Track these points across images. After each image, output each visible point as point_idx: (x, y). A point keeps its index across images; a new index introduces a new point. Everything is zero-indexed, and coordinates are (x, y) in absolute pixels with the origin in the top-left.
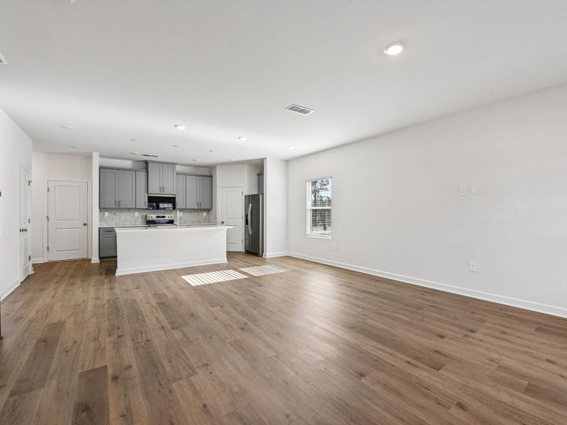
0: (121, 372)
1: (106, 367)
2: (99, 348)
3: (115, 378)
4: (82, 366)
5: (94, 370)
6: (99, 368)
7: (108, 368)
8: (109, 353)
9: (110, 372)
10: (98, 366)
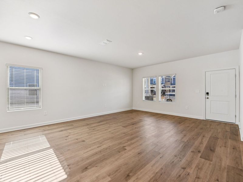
0: (196, 152)
1: (200, 157)
2: (199, 169)
3: (199, 152)
4: (210, 164)
5: (206, 159)
6: (203, 158)
7: (200, 156)
8: (196, 162)
9: (200, 155)
10: (203, 160)
